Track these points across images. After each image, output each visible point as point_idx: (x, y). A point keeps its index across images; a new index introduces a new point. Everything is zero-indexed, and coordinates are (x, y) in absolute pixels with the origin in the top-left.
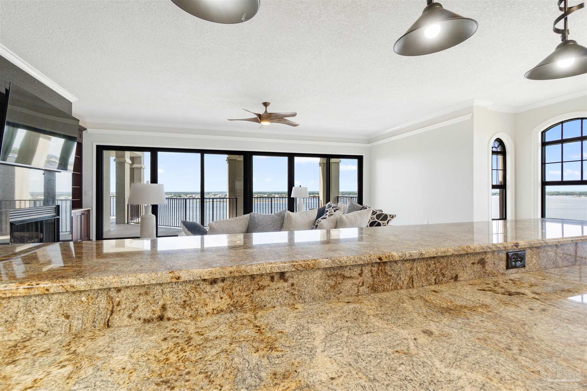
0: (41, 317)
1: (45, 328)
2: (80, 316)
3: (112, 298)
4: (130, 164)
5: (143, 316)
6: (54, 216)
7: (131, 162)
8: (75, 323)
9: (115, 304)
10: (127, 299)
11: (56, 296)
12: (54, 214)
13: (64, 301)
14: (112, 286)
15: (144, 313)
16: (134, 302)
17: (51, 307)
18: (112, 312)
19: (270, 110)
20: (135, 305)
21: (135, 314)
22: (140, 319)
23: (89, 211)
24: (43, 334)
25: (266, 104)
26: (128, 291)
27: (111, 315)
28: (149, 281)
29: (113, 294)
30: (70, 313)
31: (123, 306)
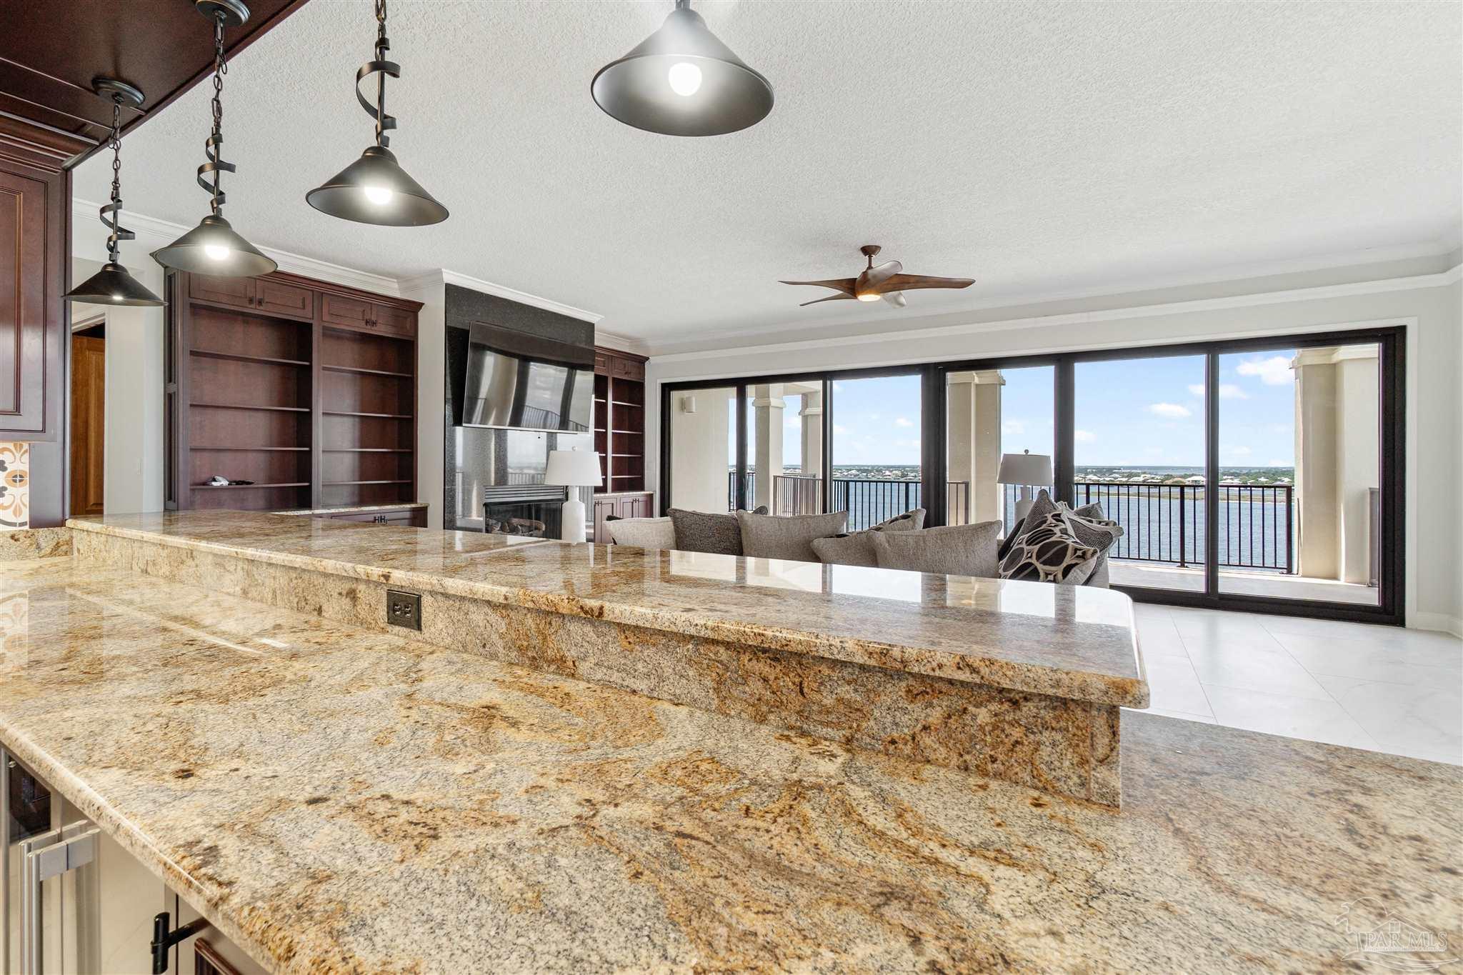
19: (881, 264)
25: (868, 251)
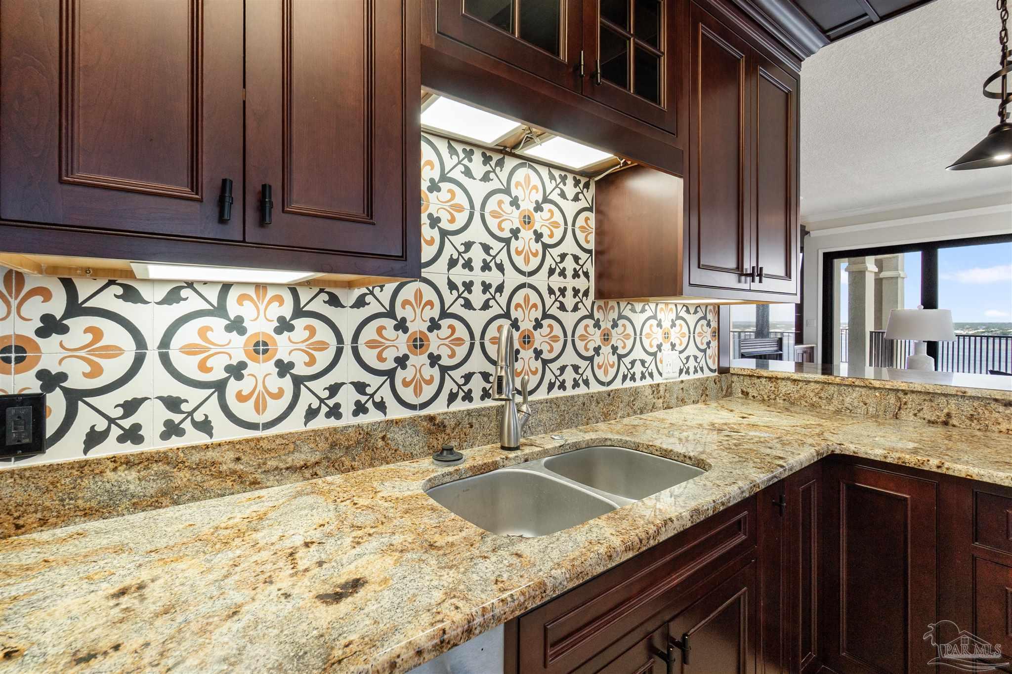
0: (848, 400)
1: (850, 408)
2: (875, 406)
3: (900, 398)
4: (875, 273)
5: (928, 417)
6: (777, 351)
7: (876, 270)
8: (871, 409)
9: (902, 403)
10: (912, 401)
11: (858, 389)
12: (775, 349)
13: (863, 393)
14: (900, 388)
15: (928, 414)
16: (920, 405)
17: (854, 395)
18: (900, 409)
20: (921, 407)
21: (921, 414)
22: (924, 419)
23: (812, 348)
24: (849, 411)
26: (914, 396)
27: (899, 410)
28: (934, 390)
29: (901, 395)
30: (867, 401)
31: (910, 406)
